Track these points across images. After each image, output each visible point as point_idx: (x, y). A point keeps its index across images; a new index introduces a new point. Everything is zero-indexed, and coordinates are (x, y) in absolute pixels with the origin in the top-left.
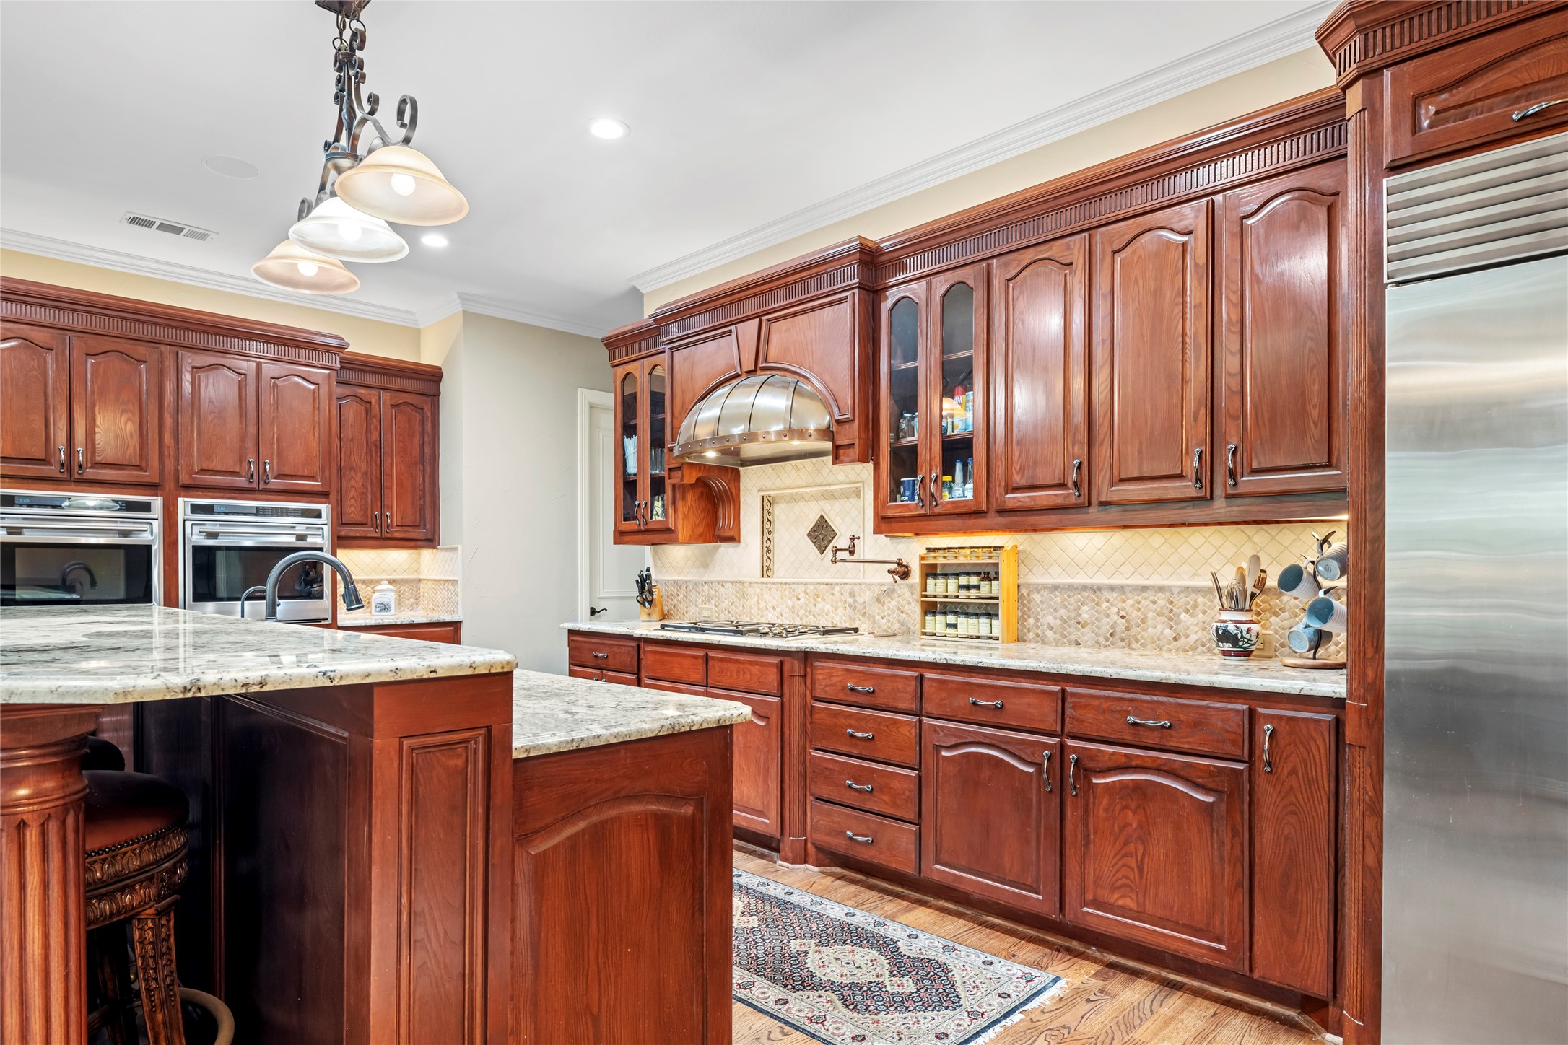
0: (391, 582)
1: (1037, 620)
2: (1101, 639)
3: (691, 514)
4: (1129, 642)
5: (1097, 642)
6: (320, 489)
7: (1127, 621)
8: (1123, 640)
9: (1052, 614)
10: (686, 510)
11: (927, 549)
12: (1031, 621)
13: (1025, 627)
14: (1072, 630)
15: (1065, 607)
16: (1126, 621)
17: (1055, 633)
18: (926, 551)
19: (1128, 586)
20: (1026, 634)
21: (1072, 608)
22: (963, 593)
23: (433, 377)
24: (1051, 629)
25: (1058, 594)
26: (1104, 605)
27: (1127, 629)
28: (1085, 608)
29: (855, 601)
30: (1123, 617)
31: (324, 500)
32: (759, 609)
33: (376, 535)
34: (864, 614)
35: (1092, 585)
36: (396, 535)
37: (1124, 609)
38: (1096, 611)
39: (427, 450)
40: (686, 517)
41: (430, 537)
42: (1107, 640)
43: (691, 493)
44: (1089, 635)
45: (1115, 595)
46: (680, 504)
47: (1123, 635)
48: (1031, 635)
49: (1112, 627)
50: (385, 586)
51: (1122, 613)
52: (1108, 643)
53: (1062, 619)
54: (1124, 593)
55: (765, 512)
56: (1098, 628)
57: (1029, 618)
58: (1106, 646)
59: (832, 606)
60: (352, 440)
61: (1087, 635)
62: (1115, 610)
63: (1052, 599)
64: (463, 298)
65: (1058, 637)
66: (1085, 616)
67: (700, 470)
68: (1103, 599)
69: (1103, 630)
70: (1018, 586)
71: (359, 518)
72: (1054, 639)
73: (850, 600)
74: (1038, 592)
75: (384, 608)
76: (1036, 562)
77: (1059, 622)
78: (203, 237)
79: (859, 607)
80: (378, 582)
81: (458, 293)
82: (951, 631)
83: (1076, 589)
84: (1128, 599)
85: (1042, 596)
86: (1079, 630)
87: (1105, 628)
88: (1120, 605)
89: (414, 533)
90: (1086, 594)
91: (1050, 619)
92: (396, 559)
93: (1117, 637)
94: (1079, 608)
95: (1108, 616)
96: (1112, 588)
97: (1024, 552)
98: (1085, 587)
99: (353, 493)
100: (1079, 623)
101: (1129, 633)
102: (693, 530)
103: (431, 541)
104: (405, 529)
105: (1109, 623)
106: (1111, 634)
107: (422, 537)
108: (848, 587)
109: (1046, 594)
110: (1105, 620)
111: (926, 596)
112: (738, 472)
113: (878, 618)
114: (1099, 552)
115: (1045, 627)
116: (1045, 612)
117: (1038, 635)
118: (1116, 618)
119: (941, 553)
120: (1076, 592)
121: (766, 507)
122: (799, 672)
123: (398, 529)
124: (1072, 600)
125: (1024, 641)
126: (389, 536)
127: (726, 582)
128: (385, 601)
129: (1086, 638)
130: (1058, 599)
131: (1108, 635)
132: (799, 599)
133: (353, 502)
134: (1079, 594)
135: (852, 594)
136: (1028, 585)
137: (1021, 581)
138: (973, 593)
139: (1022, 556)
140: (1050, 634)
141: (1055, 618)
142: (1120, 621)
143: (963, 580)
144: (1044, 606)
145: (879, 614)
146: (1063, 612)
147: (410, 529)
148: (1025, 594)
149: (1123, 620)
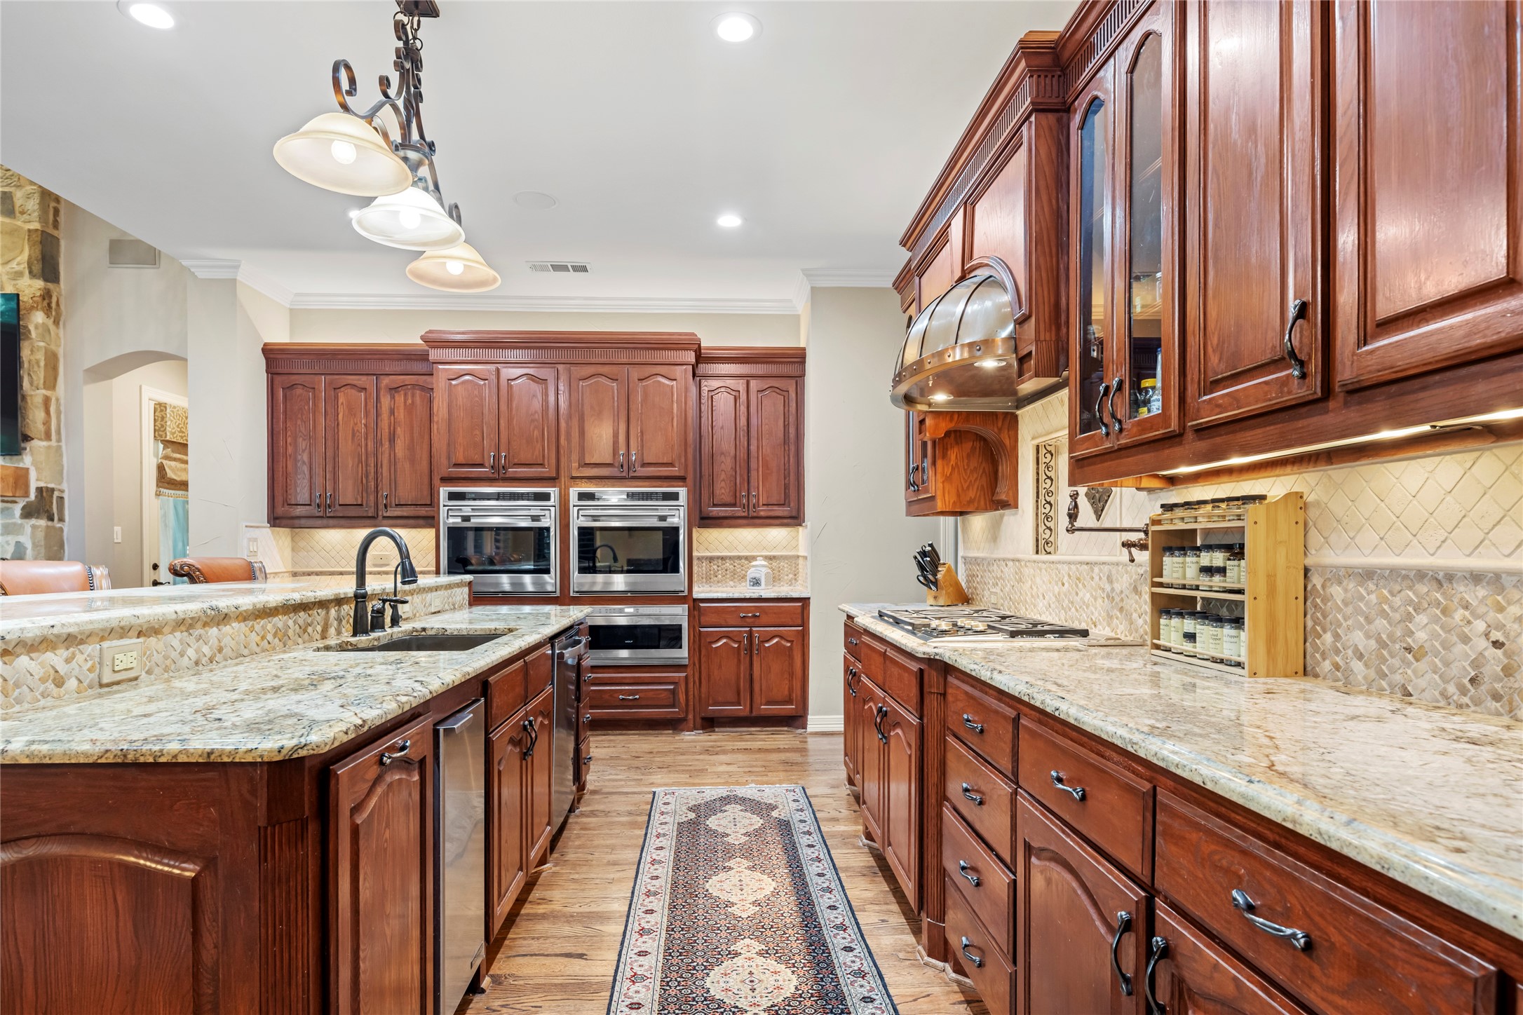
0: (770, 558)
1: (1337, 636)
2: (1452, 689)
3: (955, 475)
4: (1511, 702)
5: (1443, 694)
6: (677, 474)
7: (1508, 655)
8: (1497, 697)
9: (1361, 627)
10: (948, 471)
11: (1162, 506)
12: (1328, 638)
13: (1317, 649)
14: (1396, 662)
15: (1384, 614)
16: (1505, 654)
17: (1366, 665)
18: (1160, 511)
19: (1511, 573)
20: (1318, 663)
21: (1397, 616)
22: (1204, 581)
23: (799, 357)
24: (1360, 657)
25: (1372, 586)
26: (1459, 614)
27: (1508, 671)
28: (1422, 619)
29: (1113, 590)
30: (1497, 644)
31: (681, 484)
32: (1032, 596)
33: (744, 514)
34: (1121, 609)
35: (1435, 570)
36: (762, 514)
37: (1499, 627)
38: (1442, 627)
39: (792, 430)
40: (948, 479)
41: (794, 514)
42: (1463, 691)
43: (956, 450)
44: (1428, 676)
45: (1481, 592)
46: (939, 463)
47: (1498, 686)
48: (1327, 666)
49: (1476, 664)
50: (760, 562)
51: (1497, 635)
52: (1466, 700)
53: (1379, 641)
54: (1501, 589)
55: (1042, 467)
56: (1447, 664)
57: (1325, 632)
58: (1460, 706)
59: (1092, 595)
60: (722, 428)
61: (1422, 678)
62: (1480, 626)
63: (1362, 598)
64: (808, 274)
65: (1372, 674)
66: (1421, 636)
67: (951, 420)
68: (1456, 600)
69: (1454, 671)
70: (1306, 571)
71: (729, 499)
72: (1365, 678)
73: (1108, 587)
74: (1340, 583)
75: (756, 582)
76: (1335, 524)
77: (1373, 644)
78: (584, 269)
79: (1117, 599)
80: (754, 558)
81: (803, 270)
82: (1188, 647)
83: (1406, 577)
84: (1509, 603)
85: (1346, 590)
86: (1409, 664)
87: (1461, 668)
88: (1492, 616)
89: (779, 511)
90: (1422, 588)
91: (1358, 638)
92: (776, 536)
93: (1483, 688)
94: (1409, 618)
95: (1466, 639)
96: (1476, 577)
97: (1317, 503)
98: (1422, 574)
99: (723, 476)
100: (1409, 649)
101: (1510, 682)
102: (958, 495)
103: (795, 518)
104: (770, 508)
105: (1468, 655)
106: (1472, 681)
107: (786, 514)
108: (1106, 568)
109: (1351, 585)
110: (1460, 647)
111: (1161, 585)
112: (1016, 417)
113: (1135, 615)
114: (1448, 498)
115: (1350, 652)
116: (1350, 622)
117: (1337, 667)
118: (1483, 644)
119: (1179, 513)
120: (1405, 584)
121: (1042, 460)
122: (938, 688)
123: (765, 508)
124: (1397, 601)
125: (1316, 676)
126: (755, 514)
127: (1009, 560)
128: (757, 576)
129: (1422, 683)
130: (1373, 597)
131: (1466, 681)
132: (1063, 585)
133: (723, 484)
134: (1410, 588)
135: (1110, 579)
136: (1323, 568)
137: (1309, 561)
138: (1217, 580)
139: (1313, 513)
140: (1357, 666)
141: (1368, 637)
142: (1492, 652)
143: (1206, 559)
144: (1349, 610)
145: (1135, 611)
146: (1381, 623)
147: (776, 508)
148: (1319, 587)
149: (1499, 652)
